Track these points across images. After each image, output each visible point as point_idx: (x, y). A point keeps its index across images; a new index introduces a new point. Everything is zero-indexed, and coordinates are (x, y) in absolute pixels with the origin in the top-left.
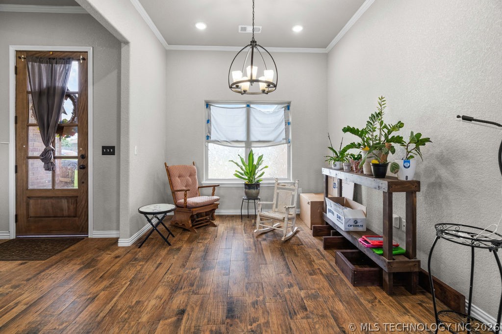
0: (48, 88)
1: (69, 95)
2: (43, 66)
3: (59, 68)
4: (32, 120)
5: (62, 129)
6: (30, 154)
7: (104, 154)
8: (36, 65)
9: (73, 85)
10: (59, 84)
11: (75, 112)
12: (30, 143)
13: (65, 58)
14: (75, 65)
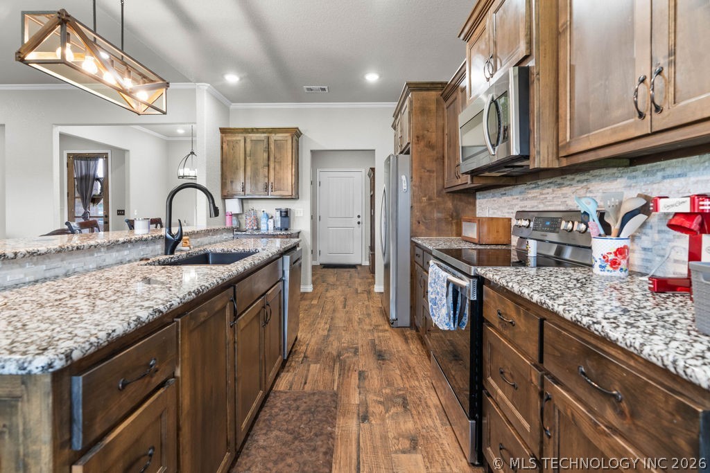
0: (86, 175)
1: (98, 179)
2: (83, 162)
3: (92, 163)
4: (77, 195)
5: (95, 200)
6: (76, 215)
7: (118, 214)
8: (79, 161)
9: (100, 173)
10: (92, 173)
11: (102, 189)
12: (76, 208)
13: (95, 157)
14: (101, 162)
